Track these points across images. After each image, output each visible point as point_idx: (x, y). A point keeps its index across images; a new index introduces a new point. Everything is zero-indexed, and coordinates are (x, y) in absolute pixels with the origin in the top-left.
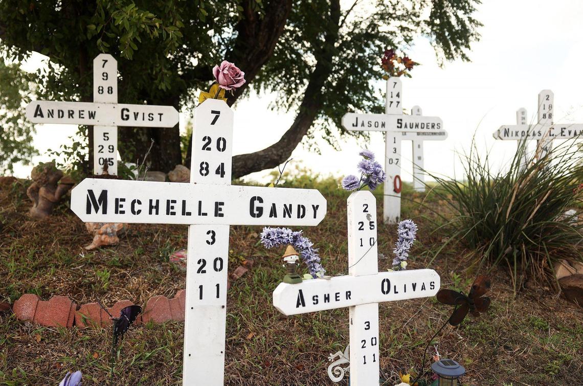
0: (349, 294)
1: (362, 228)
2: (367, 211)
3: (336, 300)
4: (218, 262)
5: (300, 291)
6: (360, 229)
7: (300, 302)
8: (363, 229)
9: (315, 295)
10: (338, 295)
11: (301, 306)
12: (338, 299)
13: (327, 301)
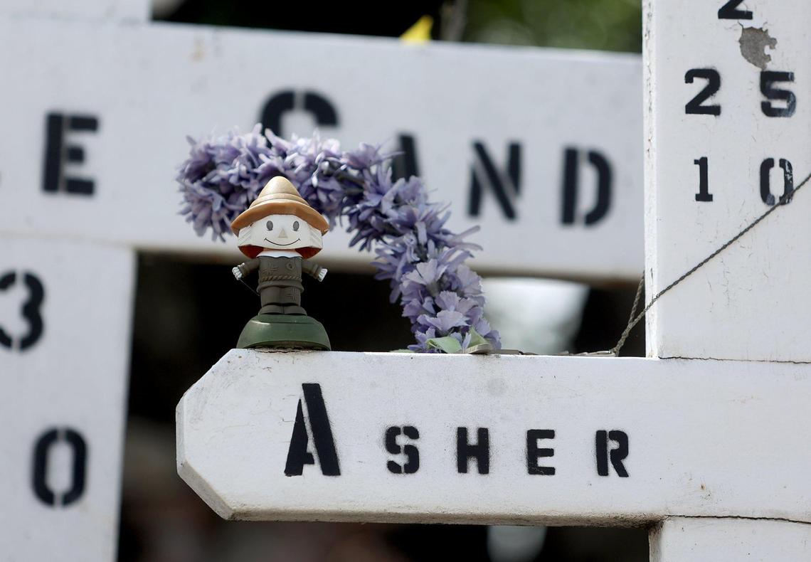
0: (613, 445)
1: (708, 103)
2: (748, 15)
3: (534, 469)
4: (61, 457)
5: (313, 393)
6: (694, 107)
7: (311, 447)
8: (715, 111)
9: (400, 423)
10: (542, 444)
11: (312, 471)
12: (543, 462)
13: (473, 465)
